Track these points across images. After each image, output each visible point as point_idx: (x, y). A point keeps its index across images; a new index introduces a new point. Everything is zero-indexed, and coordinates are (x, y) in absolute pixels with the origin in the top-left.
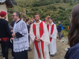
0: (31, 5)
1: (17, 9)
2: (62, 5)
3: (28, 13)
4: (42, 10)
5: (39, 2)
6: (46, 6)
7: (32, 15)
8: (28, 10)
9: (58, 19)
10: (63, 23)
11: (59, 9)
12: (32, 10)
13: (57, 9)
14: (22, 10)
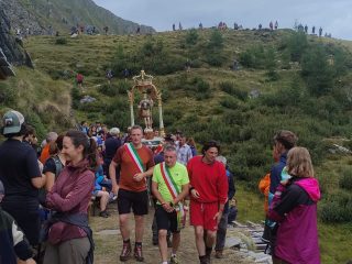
0: (98, 69)
1: (31, 87)
2: (234, 77)
3: (82, 102)
5: (135, 60)
6: (163, 78)
7: (100, 114)
11: (222, 94)
12: (104, 91)
13: (215, 94)
14: (55, 91)
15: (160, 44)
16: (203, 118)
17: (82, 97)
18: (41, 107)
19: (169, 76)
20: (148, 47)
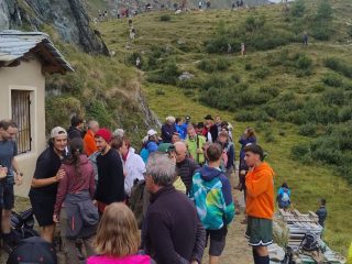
0: (198, 45)
1: (102, 75)
2: (342, 51)
3: (180, 78)
4: (248, 68)
5: (236, 36)
6: (263, 54)
7: (196, 91)
8: (182, 67)
9: (312, 118)
10: (332, 138)
11: (325, 70)
12: (202, 67)
13: (318, 71)
14: (125, 78)
15: (263, 18)
16: (302, 96)
17: (180, 74)
18: (108, 94)
19: (270, 52)
20: (251, 21)
